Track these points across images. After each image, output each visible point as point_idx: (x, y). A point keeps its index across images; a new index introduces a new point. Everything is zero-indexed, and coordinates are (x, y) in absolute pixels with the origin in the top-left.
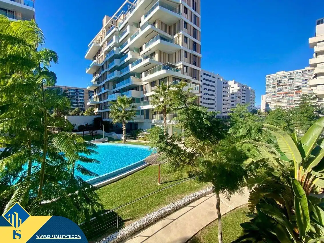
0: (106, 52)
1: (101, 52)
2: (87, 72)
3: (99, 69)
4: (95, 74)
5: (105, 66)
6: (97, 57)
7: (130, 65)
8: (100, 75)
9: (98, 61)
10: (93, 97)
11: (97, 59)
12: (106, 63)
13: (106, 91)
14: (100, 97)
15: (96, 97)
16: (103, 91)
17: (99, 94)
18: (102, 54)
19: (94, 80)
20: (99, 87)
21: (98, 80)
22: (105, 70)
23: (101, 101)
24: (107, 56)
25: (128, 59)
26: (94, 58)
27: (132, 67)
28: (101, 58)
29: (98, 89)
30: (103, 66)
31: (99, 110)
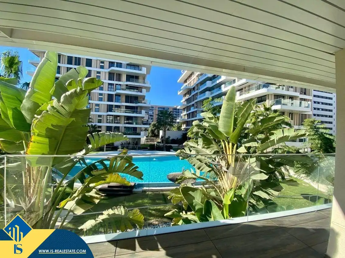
0: (198, 76)
1: (193, 75)
2: (179, 93)
3: (189, 91)
4: (185, 95)
5: (196, 88)
6: (188, 81)
7: (223, 86)
8: (191, 96)
9: (189, 84)
10: (182, 115)
11: (188, 82)
12: (197, 85)
13: (196, 110)
14: (188, 115)
15: (185, 115)
16: (192, 110)
17: (188, 113)
18: (194, 77)
19: (184, 100)
20: (188, 106)
21: (187, 100)
22: (196, 92)
23: (189, 118)
24: (199, 79)
25: (220, 80)
26: (186, 81)
27: (225, 87)
28: (192, 82)
29: (188, 108)
30: (194, 88)
31: (186, 126)
